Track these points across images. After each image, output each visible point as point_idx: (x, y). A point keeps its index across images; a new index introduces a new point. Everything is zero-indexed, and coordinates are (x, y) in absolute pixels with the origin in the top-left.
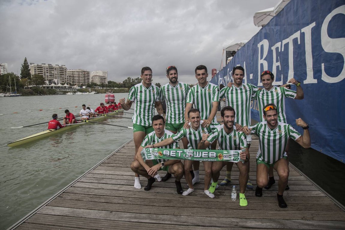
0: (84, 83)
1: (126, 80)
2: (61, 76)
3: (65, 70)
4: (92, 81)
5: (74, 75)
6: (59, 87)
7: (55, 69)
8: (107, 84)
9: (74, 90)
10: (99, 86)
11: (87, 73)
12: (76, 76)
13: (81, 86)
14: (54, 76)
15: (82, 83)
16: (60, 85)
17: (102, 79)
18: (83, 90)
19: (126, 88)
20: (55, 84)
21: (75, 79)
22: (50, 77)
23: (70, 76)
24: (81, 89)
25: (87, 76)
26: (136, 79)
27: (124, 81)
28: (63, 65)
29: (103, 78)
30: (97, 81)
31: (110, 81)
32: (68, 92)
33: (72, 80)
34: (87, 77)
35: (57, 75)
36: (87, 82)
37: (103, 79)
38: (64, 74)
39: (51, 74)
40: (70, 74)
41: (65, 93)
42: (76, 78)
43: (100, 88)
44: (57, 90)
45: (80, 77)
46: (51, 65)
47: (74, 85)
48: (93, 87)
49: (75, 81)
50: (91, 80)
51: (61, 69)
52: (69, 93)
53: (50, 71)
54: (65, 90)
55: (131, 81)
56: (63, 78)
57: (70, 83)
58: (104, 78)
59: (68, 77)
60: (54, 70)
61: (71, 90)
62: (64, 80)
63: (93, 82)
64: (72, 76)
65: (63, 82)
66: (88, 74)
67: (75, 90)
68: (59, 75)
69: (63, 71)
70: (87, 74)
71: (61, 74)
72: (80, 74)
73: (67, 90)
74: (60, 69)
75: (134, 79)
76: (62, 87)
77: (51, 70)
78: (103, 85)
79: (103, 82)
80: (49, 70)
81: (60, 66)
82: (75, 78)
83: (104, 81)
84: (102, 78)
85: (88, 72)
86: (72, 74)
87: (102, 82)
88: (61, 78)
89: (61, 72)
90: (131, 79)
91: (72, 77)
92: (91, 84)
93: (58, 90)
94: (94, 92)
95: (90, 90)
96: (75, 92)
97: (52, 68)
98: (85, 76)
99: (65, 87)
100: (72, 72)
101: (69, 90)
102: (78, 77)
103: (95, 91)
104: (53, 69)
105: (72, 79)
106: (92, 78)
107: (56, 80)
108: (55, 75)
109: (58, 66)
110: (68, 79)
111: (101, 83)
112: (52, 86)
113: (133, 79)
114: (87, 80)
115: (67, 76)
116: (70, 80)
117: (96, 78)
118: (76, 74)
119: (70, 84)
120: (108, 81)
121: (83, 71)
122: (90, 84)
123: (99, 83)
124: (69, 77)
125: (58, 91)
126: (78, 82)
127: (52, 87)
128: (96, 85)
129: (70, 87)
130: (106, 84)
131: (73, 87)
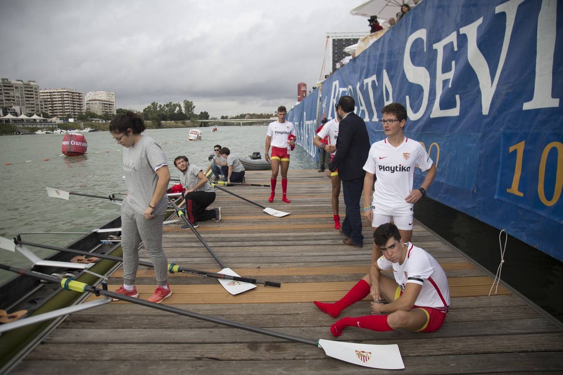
0: (73, 113)
1: (149, 107)
2: (29, 101)
3: (36, 89)
4: (87, 109)
5: (54, 100)
6: (22, 120)
7: (17, 88)
8: (115, 113)
9: (51, 126)
10: (100, 117)
11: (78, 94)
12: (57, 101)
13: (67, 119)
14: (14, 100)
15: (69, 113)
16: (23, 117)
17: (106, 105)
18: (70, 124)
19: (148, 121)
20: (16, 114)
21: (55, 105)
22: (8, 102)
23: (45, 101)
24: (65, 124)
25: (78, 100)
26: (167, 106)
27: (146, 109)
28: (30, 81)
29: (107, 104)
30: (98, 109)
31: (121, 109)
32: (37, 129)
33: (50, 108)
34: (79, 103)
35: (20, 99)
36: (79, 111)
37: (108, 105)
38: (33, 98)
39: (9, 97)
40: (46, 97)
41: (33, 131)
42: (58, 105)
43: (100, 122)
44: (18, 126)
45: (65, 102)
46: (7, 80)
47: (53, 116)
48: (88, 121)
49: (56, 109)
50: (85, 108)
51: (27, 88)
52: (39, 132)
53: (6, 91)
54: (34, 126)
55: (158, 109)
56: (32, 104)
57: (43, 113)
58: (110, 104)
59: (41, 102)
60: (13, 90)
61: (46, 126)
62: (34, 107)
63: (89, 110)
64: (49, 100)
65: (32, 110)
66: (80, 96)
67: (54, 126)
68: (25, 99)
69: (32, 91)
70: (78, 97)
71: (28, 97)
72: (65, 96)
73: (39, 126)
74: (25, 87)
75: (163, 106)
76: (28, 121)
77: (8, 90)
78: (106, 117)
79: (108, 111)
80: (4, 90)
81: (26, 82)
82: (55, 104)
83: (110, 109)
84: (105, 104)
85: (79, 93)
86: (49, 97)
87: (106, 110)
88: (29, 104)
89: (28, 94)
90: (158, 105)
91: (50, 103)
92: (86, 114)
93: (21, 126)
94: (89, 129)
95: (82, 124)
96: (53, 129)
97: (9, 86)
98: (74, 100)
99: (35, 120)
100: (49, 94)
101: (43, 126)
102: (61, 102)
103: (92, 126)
104: (11, 88)
105: (50, 105)
106: (87, 104)
107: (17, 108)
108: (16, 99)
109: (20, 83)
110: (42, 105)
111: (104, 113)
112: (9, 119)
113: (161, 106)
114: (79, 108)
115: (39, 100)
116: (45, 108)
117: (96, 103)
118: (57, 98)
119: (45, 115)
120: (117, 108)
121: (70, 92)
122: (84, 114)
123: (100, 113)
124: (43, 103)
125: (19, 128)
126: (61, 111)
127: (8, 121)
128: (94, 116)
129: (44, 120)
130: (113, 115)
131: (49, 120)
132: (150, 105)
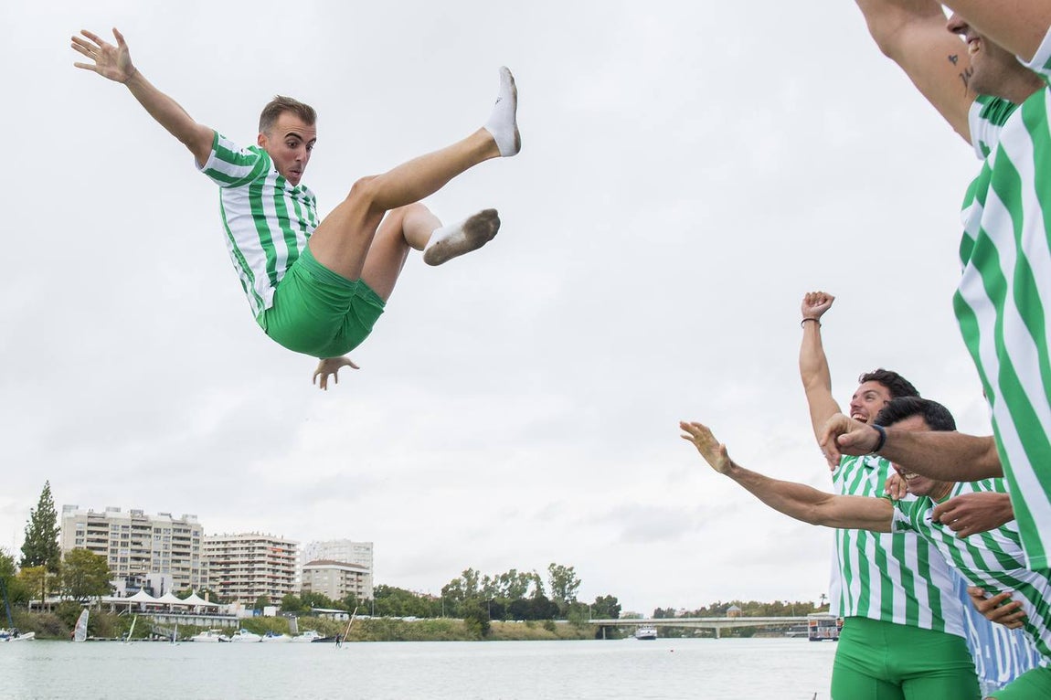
0: (271, 594)
1: (456, 583)
2: (178, 561)
3: (196, 534)
4: (305, 585)
5: (232, 560)
6: (165, 607)
7: (158, 531)
8: (371, 598)
9: (225, 624)
10: (335, 605)
11: (286, 548)
12: (237, 563)
13: (259, 606)
14: (148, 560)
15: (262, 593)
16: (169, 599)
17: (349, 576)
18: (267, 621)
19: (457, 620)
20: (151, 592)
21: (232, 573)
22: (135, 562)
23: (212, 563)
24: (256, 620)
25: (286, 562)
26: (504, 578)
27: (447, 587)
28: (187, 516)
29: (352, 572)
30: (331, 587)
31: (385, 587)
32: (199, 630)
33: (222, 580)
34: (286, 568)
35: (161, 558)
36: (285, 589)
37: (354, 576)
38: (188, 554)
39: (139, 551)
40: (216, 553)
41: (187, 634)
42: (239, 572)
43: (338, 617)
44: (156, 620)
45: (256, 566)
46: (141, 512)
47: (226, 600)
48: (309, 614)
49: (233, 584)
50: (298, 580)
51: (180, 530)
52: (204, 636)
53: (135, 539)
54: (190, 622)
55: (480, 587)
56: (184, 569)
57: (211, 594)
58: (359, 574)
59: (204, 564)
60: (150, 536)
61: (215, 623)
62: (187, 577)
63: (307, 588)
64: (222, 560)
65: (183, 585)
66: (289, 552)
67: (232, 624)
68: (171, 557)
69: (189, 539)
70: (286, 555)
71: (178, 554)
72: (257, 552)
73: (199, 623)
74: (175, 530)
75: (493, 579)
76: (177, 610)
77: (141, 535)
78: (350, 605)
79: (354, 590)
80: (133, 535)
81: (177, 518)
82: (234, 570)
83: (359, 587)
84: (347, 572)
85: (289, 545)
86: (222, 553)
87: (349, 589)
88: (178, 568)
89: (178, 546)
90: (481, 577)
91: (223, 567)
92: (302, 597)
93: (163, 621)
94: (314, 634)
95: (295, 622)
96: (230, 632)
97: (143, 528)
98: (278, 561)
99: (191, 607)
100: (222, 546)
101: (208, 623)
102: (246, 566)
103: (319, 628)
104: (147, 531)
105: (222, 573)
106: (305, 571)
107: (154, 578)
108: (153, 556)
109: (167, 519)
110: (204, 572)
111: (344, 595)
112: (139, 603)
113: (487, 579)
114: (285, 582)
115: (201, 559)
116: (211, 578)
117: (326, 570)
118: (240, 555)
119: (213, 598)
120: (376, 584)
121: (269, 542)
122: (298, 596)
123: (334, 596)
124: (208, 567)
125: (159, 624)
126: (246, 587)
127: (136, 608)
128: (321, 602)
129: (210, 609)
130: (366, 600)
131: (222, 608)
132: (459, 576)
